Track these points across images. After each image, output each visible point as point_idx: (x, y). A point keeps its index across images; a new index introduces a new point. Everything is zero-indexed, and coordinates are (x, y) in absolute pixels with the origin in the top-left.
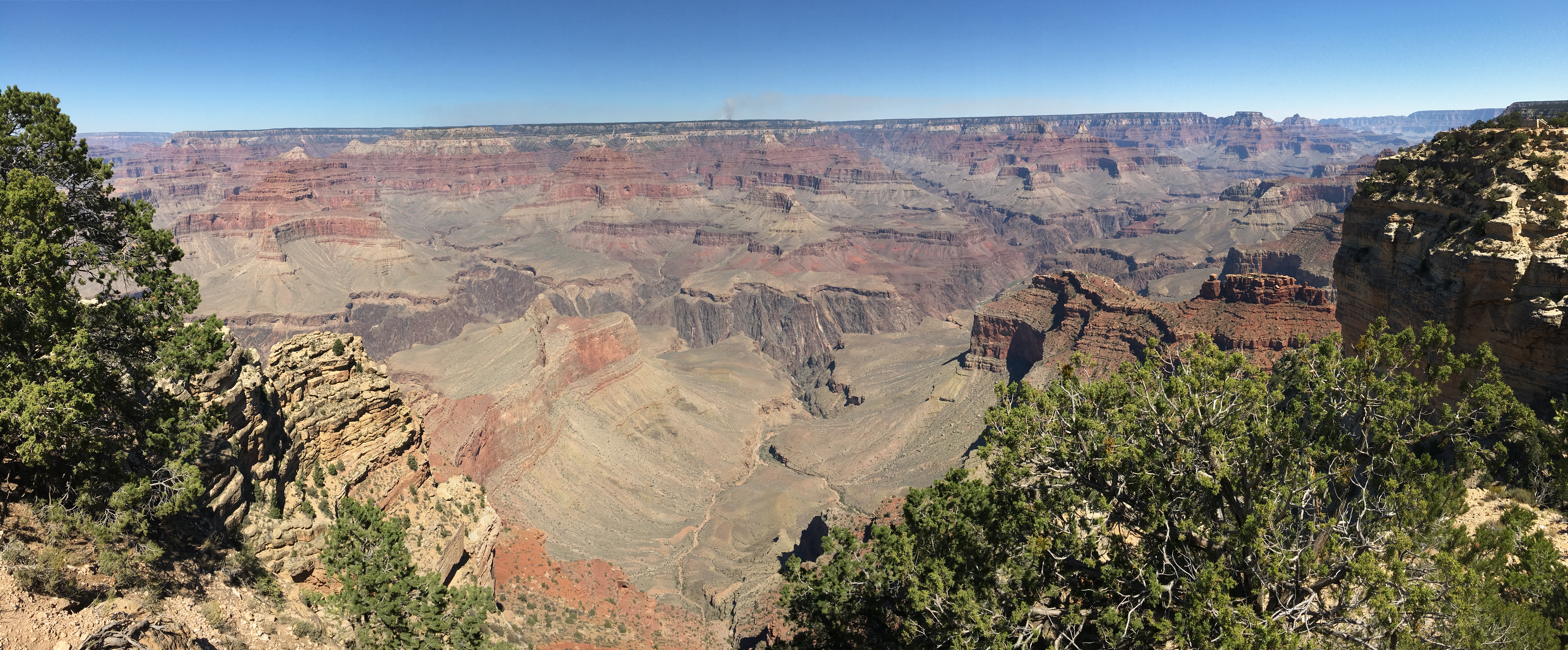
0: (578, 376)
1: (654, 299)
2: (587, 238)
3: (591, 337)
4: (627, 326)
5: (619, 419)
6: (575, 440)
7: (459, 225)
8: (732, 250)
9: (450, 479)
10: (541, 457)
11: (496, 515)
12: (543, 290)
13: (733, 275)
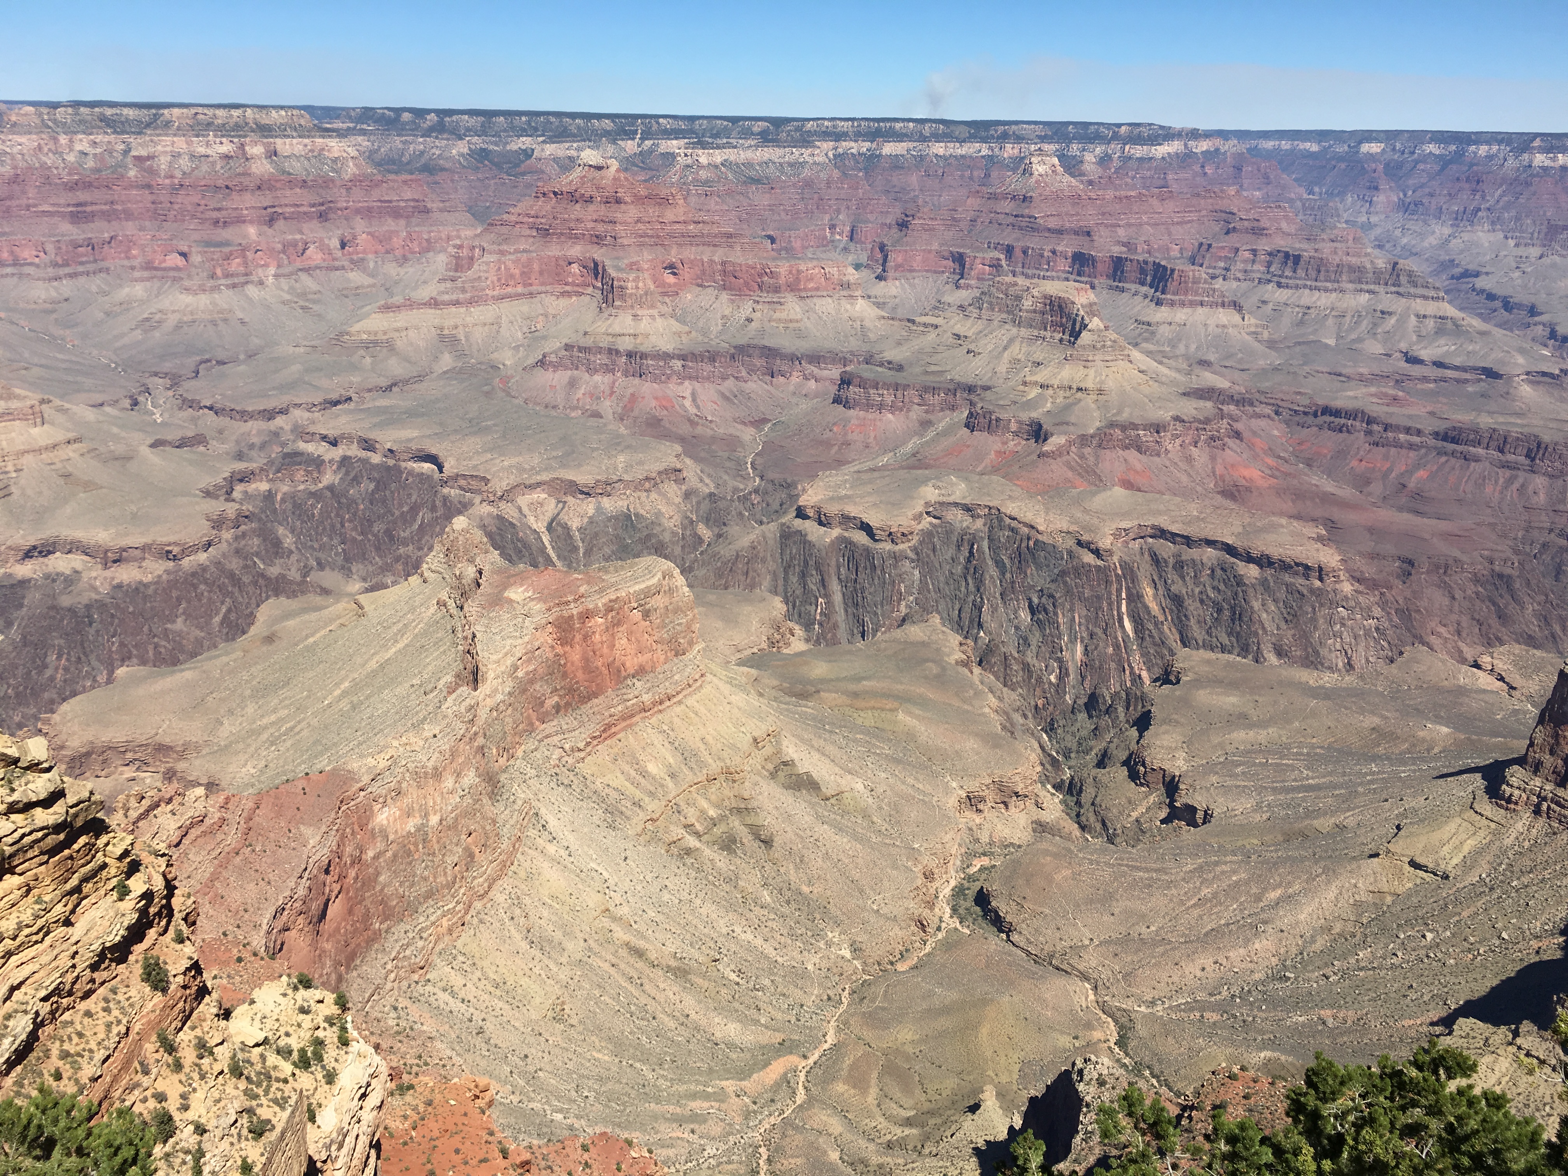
0: (557, 708)
1: (734, 529)
2: (572, 384)
3: (587, 615)
4: (671, 591)
5: (653, 806)
6: (556, 861)
7: (221, 355)
8: (926, 424)
9: (256, 994)
10: (478, 905)
11: (377, 1059)
12: (462, 508)
13: (925, 481)
